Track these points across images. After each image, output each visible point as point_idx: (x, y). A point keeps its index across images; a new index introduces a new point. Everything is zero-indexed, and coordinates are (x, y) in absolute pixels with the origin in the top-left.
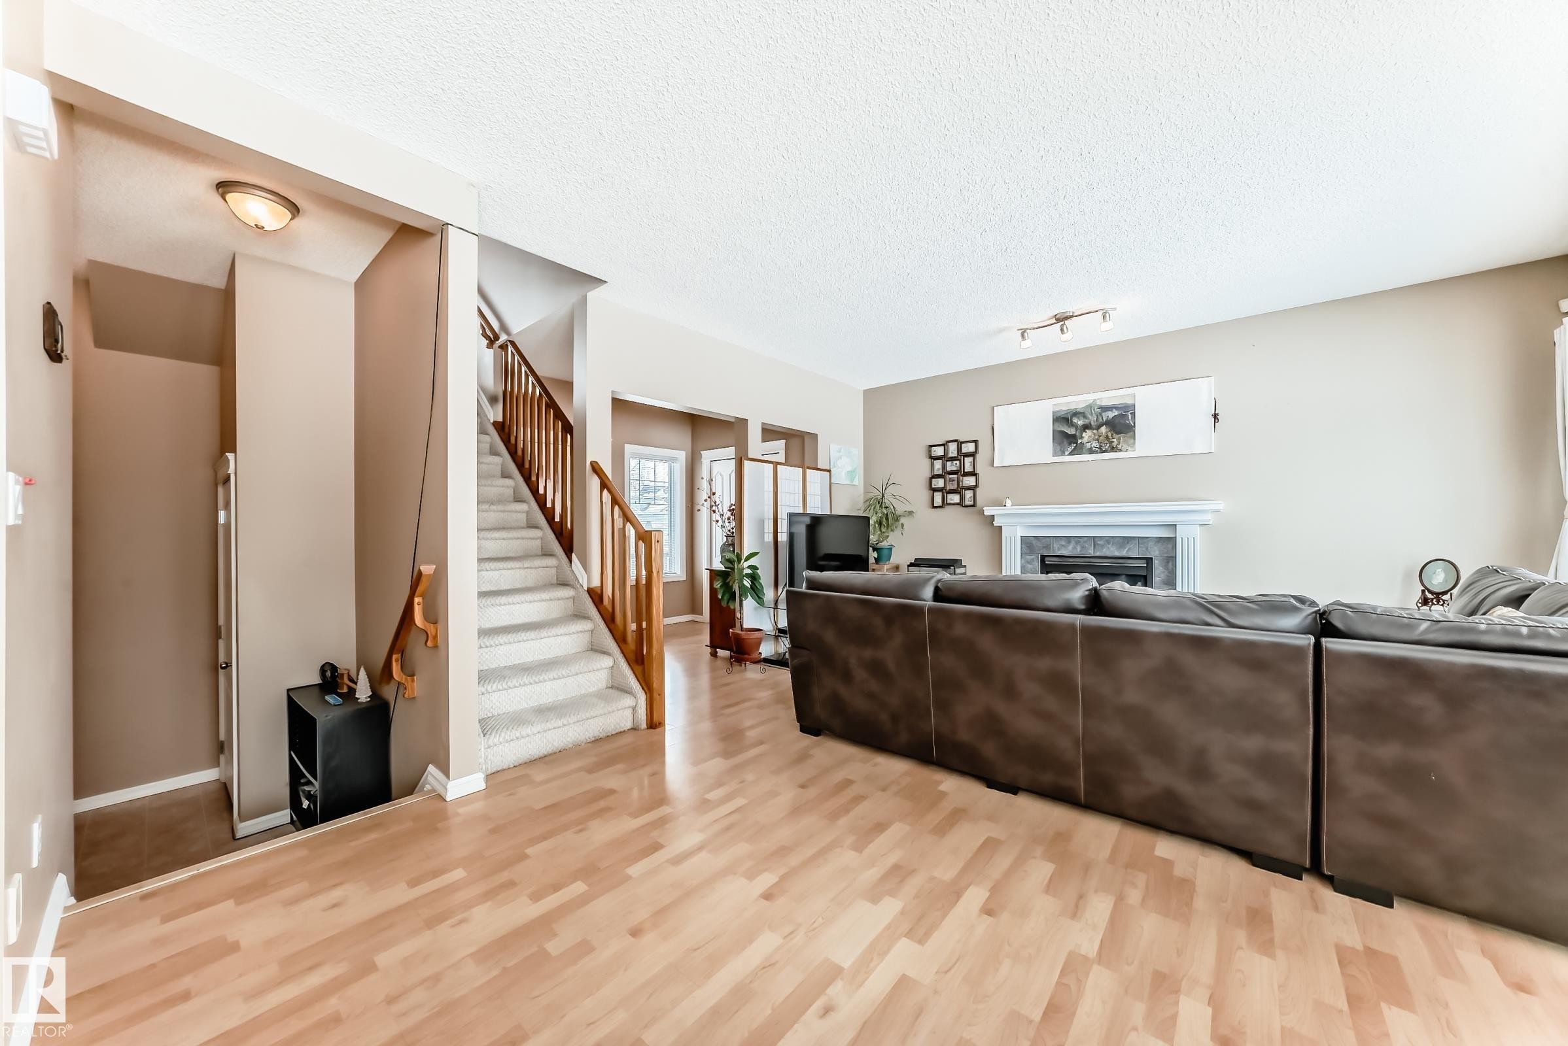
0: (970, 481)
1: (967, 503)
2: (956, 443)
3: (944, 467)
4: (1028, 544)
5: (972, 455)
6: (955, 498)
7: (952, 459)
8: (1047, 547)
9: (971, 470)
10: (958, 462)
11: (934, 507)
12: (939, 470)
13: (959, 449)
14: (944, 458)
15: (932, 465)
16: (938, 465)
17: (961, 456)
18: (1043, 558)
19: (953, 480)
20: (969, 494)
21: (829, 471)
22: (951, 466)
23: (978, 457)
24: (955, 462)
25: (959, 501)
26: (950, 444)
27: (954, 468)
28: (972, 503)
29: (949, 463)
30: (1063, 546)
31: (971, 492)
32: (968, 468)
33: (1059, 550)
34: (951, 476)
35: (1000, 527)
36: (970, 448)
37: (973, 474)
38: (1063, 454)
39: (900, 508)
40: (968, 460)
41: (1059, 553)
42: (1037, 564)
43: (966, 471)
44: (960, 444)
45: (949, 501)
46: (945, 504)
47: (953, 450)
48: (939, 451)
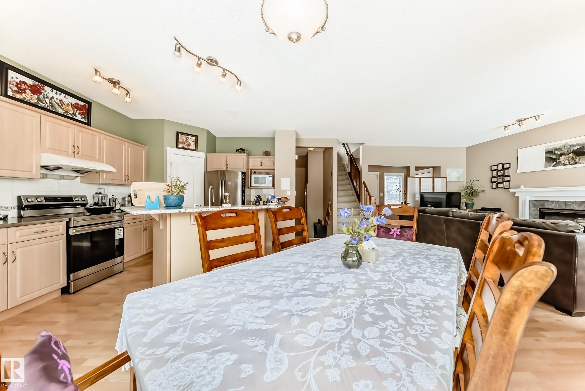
0: (507, 179)
1: (506, 187)
2: (502, 164)
3: (497, 173)
4: (534, 204)
5: (508, 168)
6: (501, 185)
7: (500, 171)
8: (542, 205)
9: (508, 174)
10: (502, 172)
11: (492, 189)
12: (495, 175)
13: (503, 166)
14: (497, 170)
15: (492, 173)
16: (494, 173)
17: (504, 169)
18: (540, 209)
19: (501, 179)
20: (507, 184)
21: (446, 178)
22: (499, 173)
23: (511, 169)
24: (501, 172)
25: (502, 187)
26: (499, 165)
27: (501, 174)
28: (508, 187)
29: (499, 172)
30: (549, 204)
31: (508, 183)
32: (507, 174)
33: (548, 206)
34: (500, 177)
35: (518, 197)
36: (508, 166)
37: (509, 176)
38: (550, 166)
39: (479, 189)
40: (507, 171)
41: (547, 207)
42: (537, 212)
43: (506, 175)
44: (503, 165)
45: (498, 187)
46: (497, 188)
47: (500, 167)
48: (495, 168)
